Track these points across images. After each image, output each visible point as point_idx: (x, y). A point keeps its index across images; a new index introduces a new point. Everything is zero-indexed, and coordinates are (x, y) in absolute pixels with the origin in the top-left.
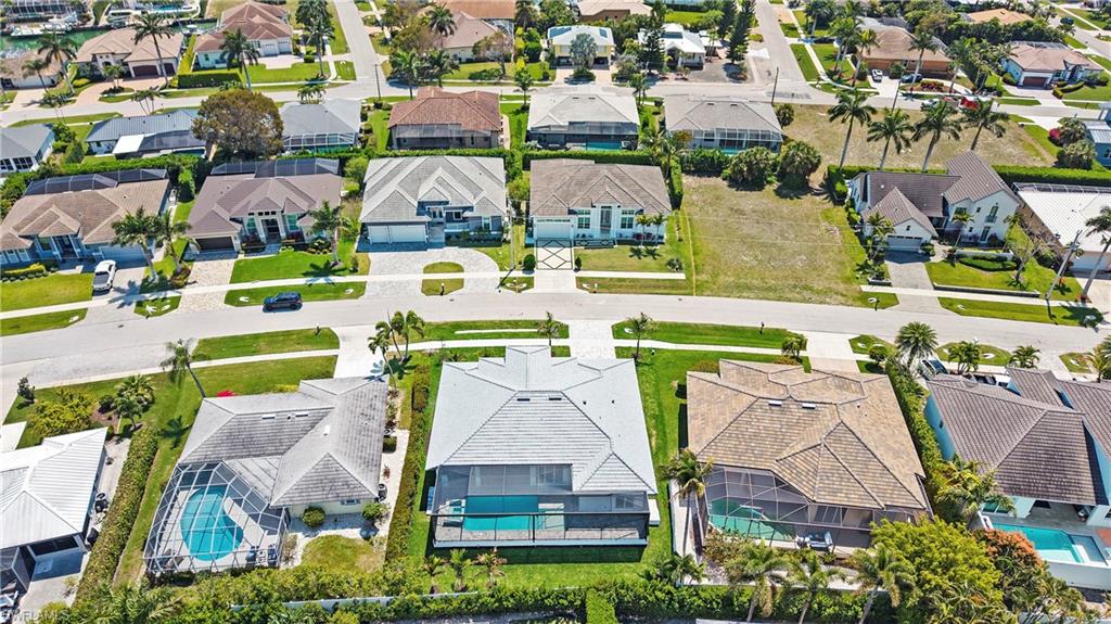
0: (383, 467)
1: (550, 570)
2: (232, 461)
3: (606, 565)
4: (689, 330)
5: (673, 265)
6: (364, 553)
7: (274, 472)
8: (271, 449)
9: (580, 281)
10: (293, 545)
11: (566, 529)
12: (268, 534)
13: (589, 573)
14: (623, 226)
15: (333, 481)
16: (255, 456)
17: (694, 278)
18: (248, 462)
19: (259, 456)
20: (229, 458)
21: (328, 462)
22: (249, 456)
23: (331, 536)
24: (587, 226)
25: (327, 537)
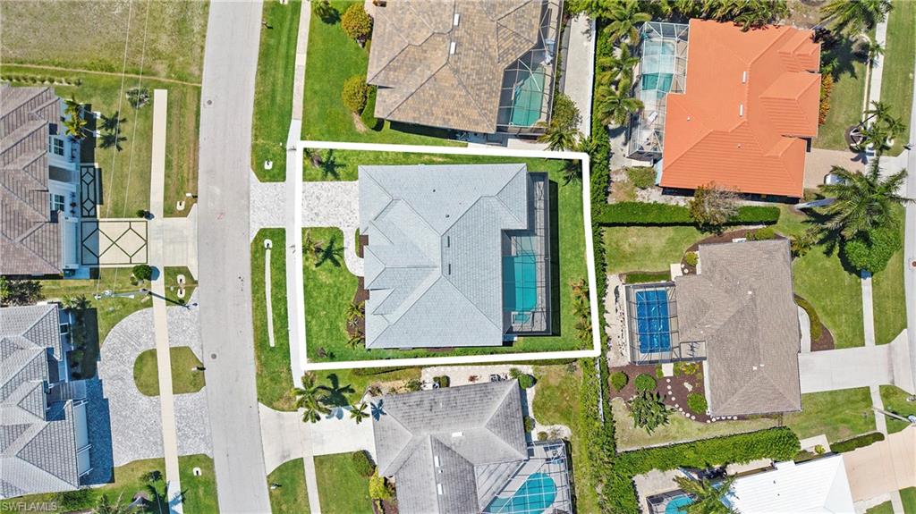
0: (471, 383)
1: (563, 247)
2: (480, 504)
3: (560, 207)
4: (266, 103)
5: (142, 101)
6: (548, 381)
7: (492, 467)
8: (469, 478)
9: (169, 212)
10: (543, 434)
11: (536, 235)
12: (533, 455)
13: (566, 220)
14: (61, 152)
15: (506, 417)
16: (475, 488)
17: (163, 80)
18: (480, 493)
19: (475, 485)
20: (478, 508)
21: (494, 425)
22: (475, 493)
23: (534, 408)
24: (62, 199)
25: (534, 411)
